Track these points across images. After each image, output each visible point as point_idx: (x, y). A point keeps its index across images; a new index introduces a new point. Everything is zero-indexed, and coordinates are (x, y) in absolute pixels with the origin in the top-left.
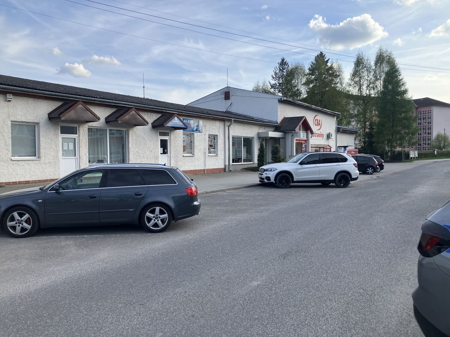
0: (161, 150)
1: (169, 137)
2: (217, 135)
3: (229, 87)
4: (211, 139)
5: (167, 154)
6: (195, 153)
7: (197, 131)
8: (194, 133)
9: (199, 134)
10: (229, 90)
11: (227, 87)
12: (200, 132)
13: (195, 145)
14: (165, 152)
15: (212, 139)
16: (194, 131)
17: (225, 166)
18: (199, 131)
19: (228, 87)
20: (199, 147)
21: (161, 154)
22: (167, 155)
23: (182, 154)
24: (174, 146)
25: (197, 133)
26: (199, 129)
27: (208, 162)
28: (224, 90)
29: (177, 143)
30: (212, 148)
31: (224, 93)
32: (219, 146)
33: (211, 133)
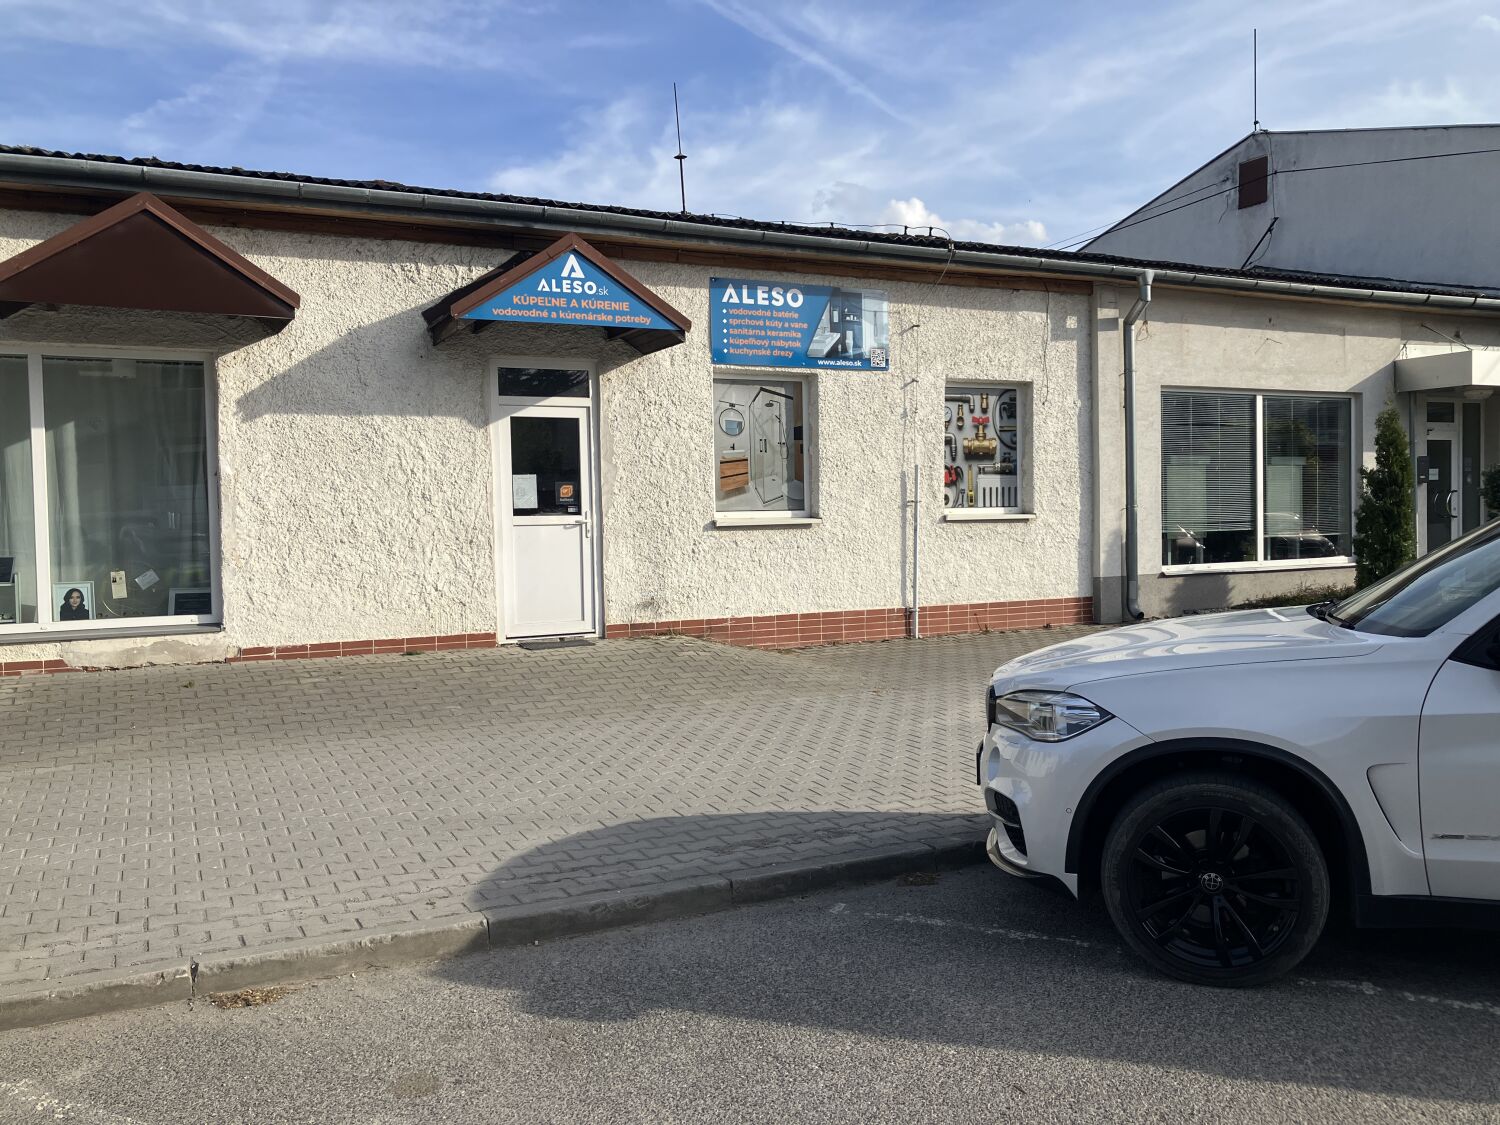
0: (515, 488)
1: (587, 402)
2: (1027, 386)
3: (1266, 133)
4: (978, 414)
5: (579, 513)
6: (824, 505)
7: (840, 363)
8: (818, 371)
9: (857, 377)
10: (1264, 149)
11: (1253, 135)
12: (866, 364)
13: (822, 454)
14: (548, 503)
15: (984, 411)
16: (812, 361)
17: (1096, 582)
18: (859, 357)
19: (1259, 138)
20: (857, 467)
21: (518, 512)
22: (572, 519)
23: (703, 514)
24: (634, 463)
25: (843, 373)
26: (857, 346)
27: (946, 562)
28: (1236, 155)
29: (658, 443)
30: (982, 471)
31: (1234, 172)
32: (1039, 456)
33: (968, 372)
